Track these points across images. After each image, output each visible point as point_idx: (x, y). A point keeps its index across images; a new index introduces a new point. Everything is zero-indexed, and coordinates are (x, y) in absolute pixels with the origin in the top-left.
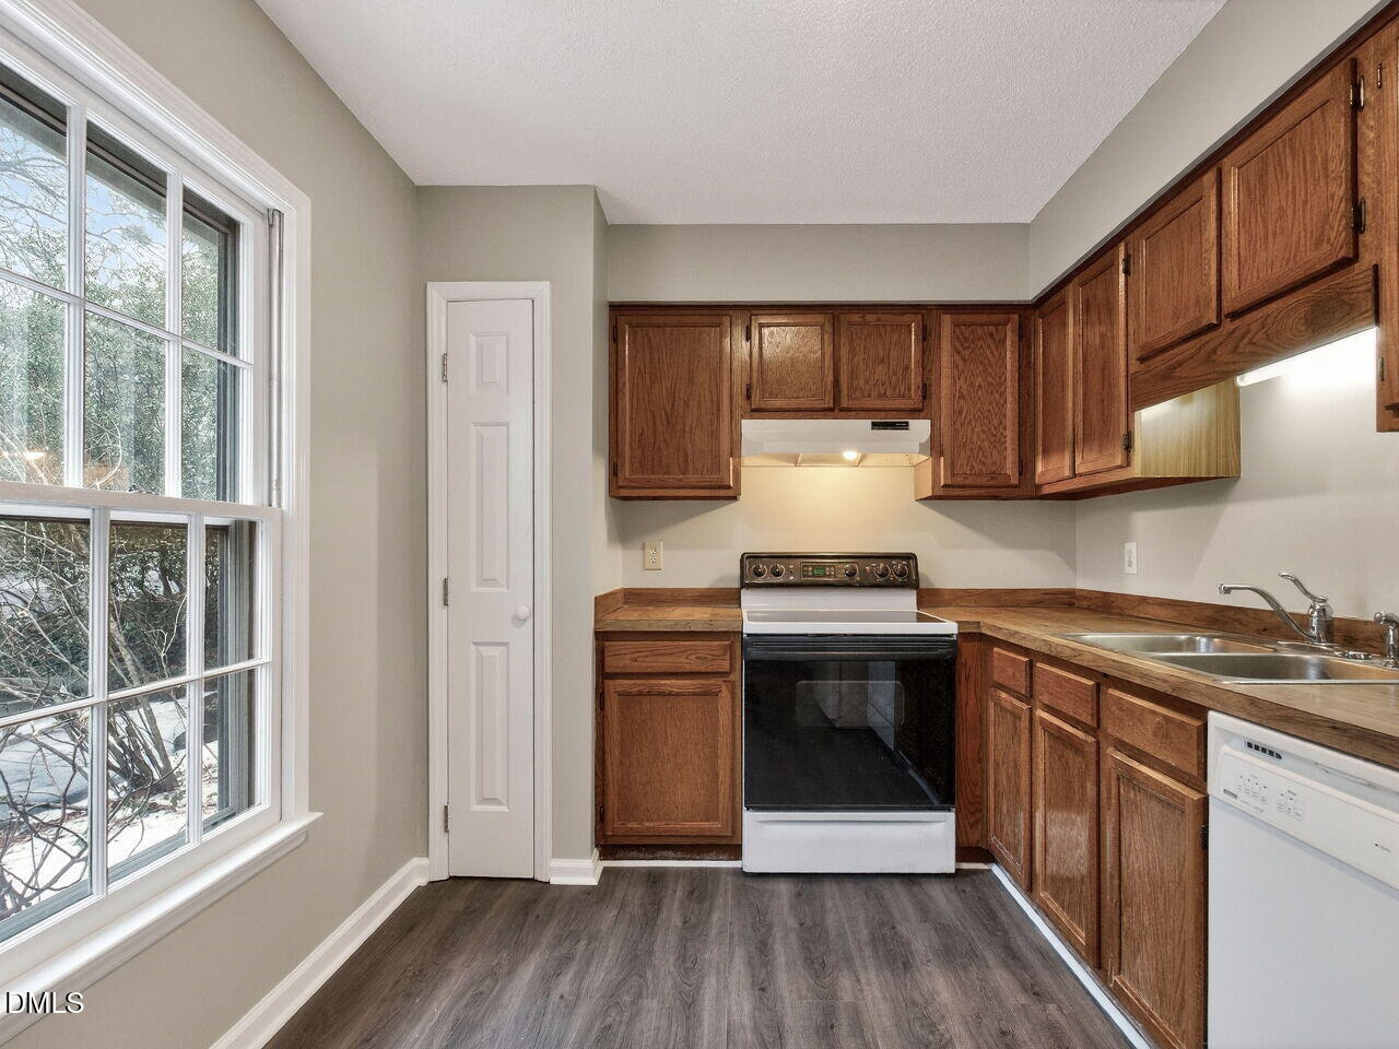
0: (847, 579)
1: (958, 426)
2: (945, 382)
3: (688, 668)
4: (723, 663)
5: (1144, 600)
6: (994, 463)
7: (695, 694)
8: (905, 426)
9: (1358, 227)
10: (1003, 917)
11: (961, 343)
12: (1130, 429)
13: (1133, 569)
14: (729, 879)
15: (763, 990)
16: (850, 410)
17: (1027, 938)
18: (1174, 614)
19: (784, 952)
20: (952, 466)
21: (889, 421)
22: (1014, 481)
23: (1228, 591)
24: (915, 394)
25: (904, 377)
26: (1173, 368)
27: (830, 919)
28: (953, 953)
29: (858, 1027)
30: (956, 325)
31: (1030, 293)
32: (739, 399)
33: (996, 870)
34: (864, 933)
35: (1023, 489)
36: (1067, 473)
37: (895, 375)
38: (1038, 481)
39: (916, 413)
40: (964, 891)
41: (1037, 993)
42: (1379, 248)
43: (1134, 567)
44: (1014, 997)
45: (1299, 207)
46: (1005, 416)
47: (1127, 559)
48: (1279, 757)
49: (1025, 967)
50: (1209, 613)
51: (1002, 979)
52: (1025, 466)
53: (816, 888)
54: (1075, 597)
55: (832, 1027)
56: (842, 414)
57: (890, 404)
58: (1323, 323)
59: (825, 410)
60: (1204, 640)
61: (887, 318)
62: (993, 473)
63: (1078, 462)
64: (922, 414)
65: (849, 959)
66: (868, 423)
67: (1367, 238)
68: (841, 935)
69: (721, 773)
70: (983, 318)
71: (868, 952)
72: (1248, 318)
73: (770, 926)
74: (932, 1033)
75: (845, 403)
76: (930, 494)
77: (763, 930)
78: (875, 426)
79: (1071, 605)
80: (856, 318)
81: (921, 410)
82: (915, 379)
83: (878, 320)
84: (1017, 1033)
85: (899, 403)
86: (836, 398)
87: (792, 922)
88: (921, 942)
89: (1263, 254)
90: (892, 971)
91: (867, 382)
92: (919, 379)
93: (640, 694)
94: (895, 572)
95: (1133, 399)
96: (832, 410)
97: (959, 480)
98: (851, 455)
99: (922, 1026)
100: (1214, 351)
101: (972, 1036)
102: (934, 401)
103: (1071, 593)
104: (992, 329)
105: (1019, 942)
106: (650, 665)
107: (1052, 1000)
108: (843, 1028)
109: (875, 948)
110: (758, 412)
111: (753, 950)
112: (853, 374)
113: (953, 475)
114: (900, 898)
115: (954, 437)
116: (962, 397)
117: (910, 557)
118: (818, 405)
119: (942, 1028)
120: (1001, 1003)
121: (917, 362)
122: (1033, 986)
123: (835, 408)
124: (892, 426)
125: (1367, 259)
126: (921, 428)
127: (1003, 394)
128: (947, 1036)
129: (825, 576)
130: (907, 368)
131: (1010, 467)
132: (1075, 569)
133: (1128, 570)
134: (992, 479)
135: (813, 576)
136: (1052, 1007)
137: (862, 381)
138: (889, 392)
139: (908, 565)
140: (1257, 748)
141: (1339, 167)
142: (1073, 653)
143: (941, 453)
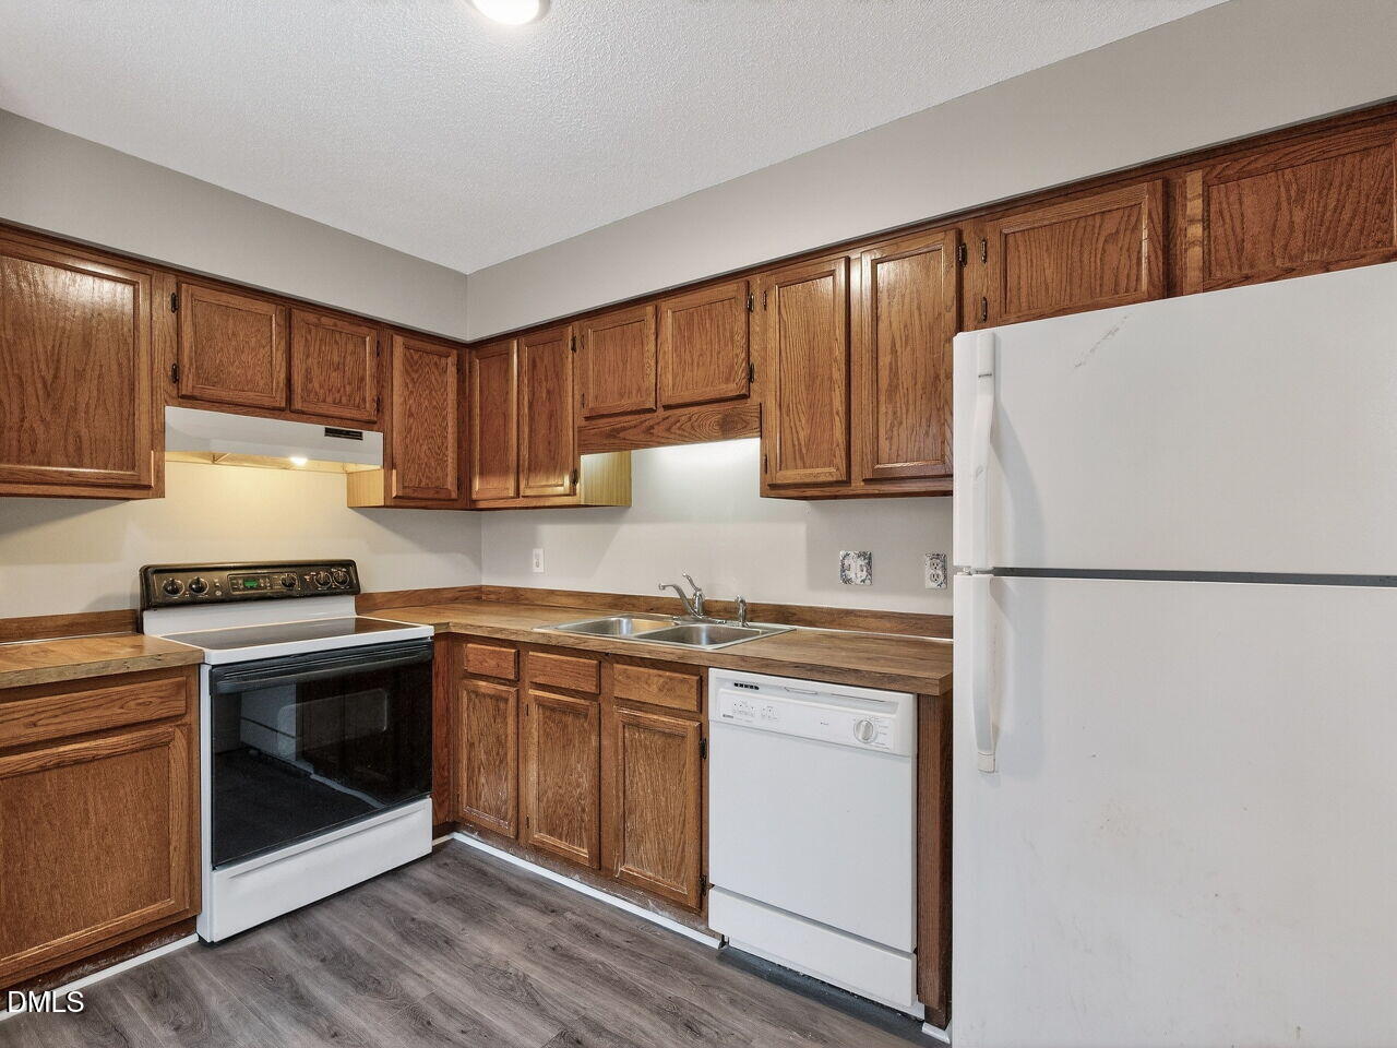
0: (285, 590)
1: (408, 440)
2: (397, 399)
3: (123, 720)
4: (178, 704)
5: (552, 592)
6: (438, 479)
7: (133, 751)
8: (359, 436)
9: (750, 379)
10: (491, 870)
11: (411, 366)
12: (576, 466)
13: (541, 569)
14: (193, 958)
15: (335, 1035)
16: (303, 413)
17: (518, 877)
18: (581, 602)
19: (325, 991)
20: (402, 479)
21: (344, 430)
22: (454, 495)
23: (664, 587)
24: (370, 406)
25: (359, 388)
26: (618, 431)
27: (348, 941)
28: (475, 915)
29: (450, 1010)
30: (407, 347)
31: (468, 335)
32: (164, 382)
33: (459, 837)
34: (392, 937)
35: (464, 502)
36: (511, 493)
37: (349, 384)
38: (474, 497)
39: (370, 424)
40: (446, 864)
41: (550, 910)
42: (762, 395)
43: (542, 566)
44: (542, 922)
45: (715, 354)
46: (446, 437)
47: (535, 561)
48: (757, 688)
49: (533, 897)
50: (609, 600)
51: (524, 914)
52: (464, 483)
53: (309, 921)
54: (482, 592)
55: (429, 1023)
56: (293, 415)
57: (347, 413)
58: (729, 428)
59: (274, 409)
60: (625, 621)
61: (341, 324)
62: (436, 487)
63: (522, 486)
64: (376, 427)
65: (396, 964)
66: (321, 428)
67: (754, 386)
68: (371, 949)
69: (174, 838)
70: (429, 347)
71: (408, 950)
72: (678, 412)
73: (289, 978)
74: (509, 978)
75: (298, 405)
76: (383, 504)
77: (287, 985)
78: (329, 432)
79: (478, 599)
80: (312, 318)
81: (375, 423)
82: (370, 392)
83: (335, 325)
84: (562, 944)
85: (354, 414)
86: (289, 400)
87: (312, 964)
88: (447, 920)
89: (690, 374)
90: (442, 953)
91: (321, 386)
92: (374, 392)
93: (43, 769)
94: (335, 578)
95: (579, 446)
96: (281, 410)
97: (409, 492)
98: (299, 461)
99: (498, 978)
100: (652, 427)
101: (536, 963)
102: (387, 413)
103: (479, 589)
104: (436, 358)
105: (514, 882)
106: (60, 727)
107: (566, 910)
108: (439, 1018)
109: (411, 944)
110: (189, 400)
111: (290, 1008)
112: (308, 378)
113: (404, 487)
114: (395, 893)
115: (406, 453)
116: (411, 415)
117: (349, 564)
118: (267, 402)
119: (511, 970)
120: (536, 930)
121: (372, 376)
122: (546, 908)
123: (287, 409)
124: (348, 435)
125: (755, 399)
126: (373, 438)
127: (445, 418)
128: (520, 974)
129: (259, 587)
130: (362, 379)
131: (450, 483)
132: (481, 568)
133: (536, 570)
134: (437, 492)
135: (246, 588)
136: (569, 915)
137: (317, 385)
138: (344, 400)
139: (348, 572)
140: (741, 685)
141: (740, 339)
142: (577, 641)
143: (393, 466)
